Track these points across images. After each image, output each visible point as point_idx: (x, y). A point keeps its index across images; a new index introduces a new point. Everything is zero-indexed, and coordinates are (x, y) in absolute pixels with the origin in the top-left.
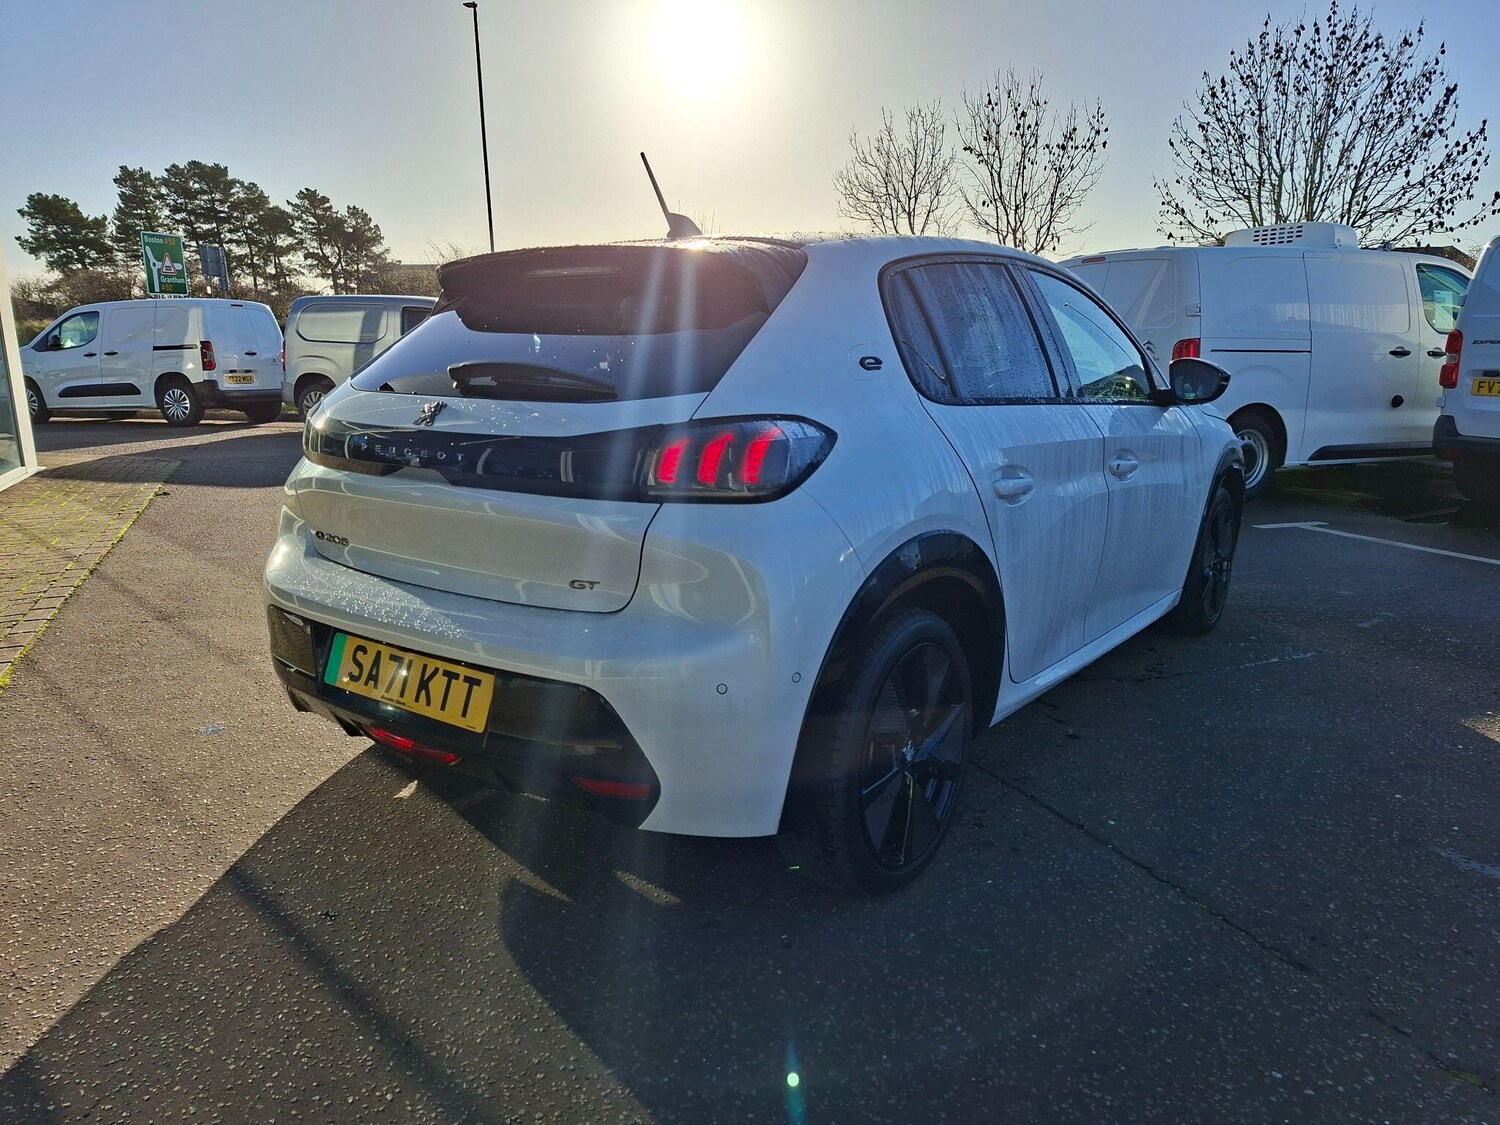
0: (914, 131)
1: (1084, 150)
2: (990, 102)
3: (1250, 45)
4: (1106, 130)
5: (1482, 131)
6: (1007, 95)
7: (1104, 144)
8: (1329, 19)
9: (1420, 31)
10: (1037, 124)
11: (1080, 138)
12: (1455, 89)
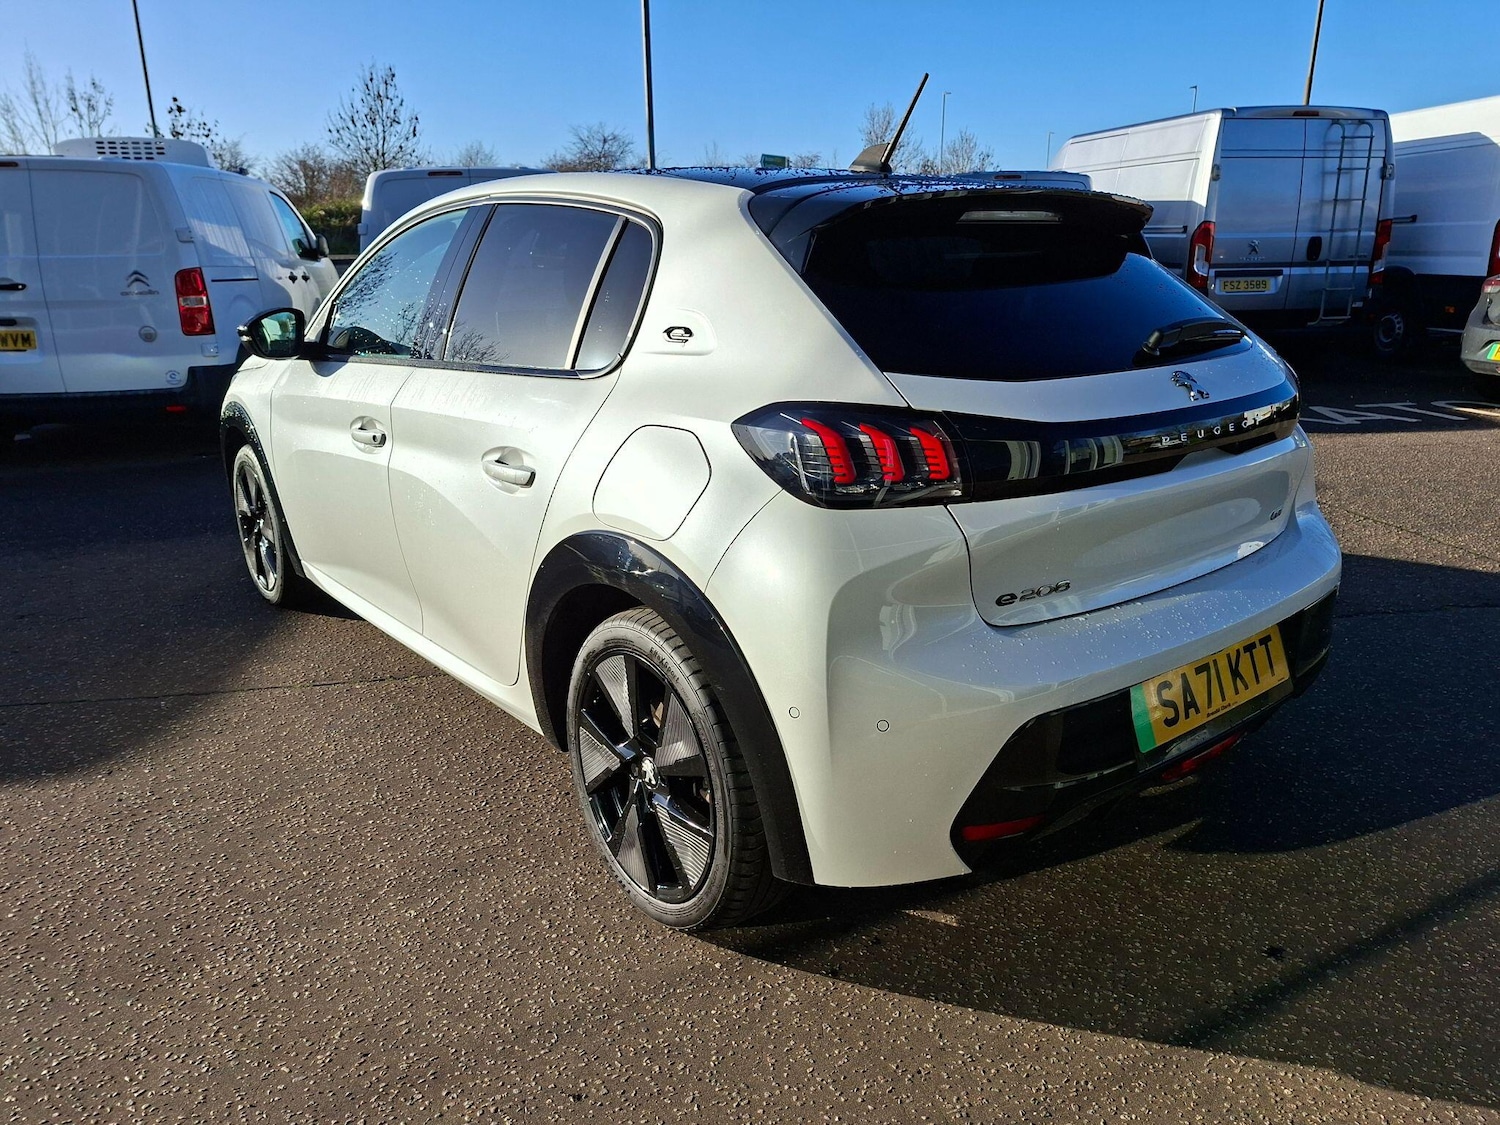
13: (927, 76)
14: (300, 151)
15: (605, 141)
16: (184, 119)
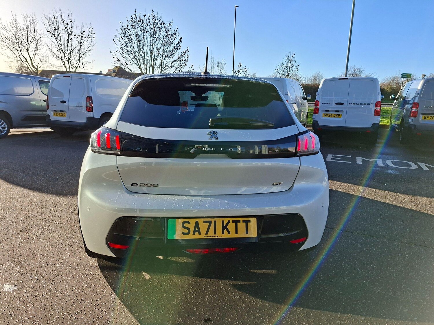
0: (26, 22)
1: (88, 39)
2: (55, 18)
3: (132, 17)
4: (94, 33)
5: (188, 50)
6: (60, 17)
7: (94, 37)
8: (152, 14)
9: (172, 22)
10: (72, 28)
11: (86, 34)
12: (182, 38)
13: (208, 48)
14: (272, 75)
15: (355, 70)
16: (241, 68)
